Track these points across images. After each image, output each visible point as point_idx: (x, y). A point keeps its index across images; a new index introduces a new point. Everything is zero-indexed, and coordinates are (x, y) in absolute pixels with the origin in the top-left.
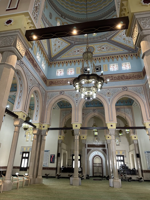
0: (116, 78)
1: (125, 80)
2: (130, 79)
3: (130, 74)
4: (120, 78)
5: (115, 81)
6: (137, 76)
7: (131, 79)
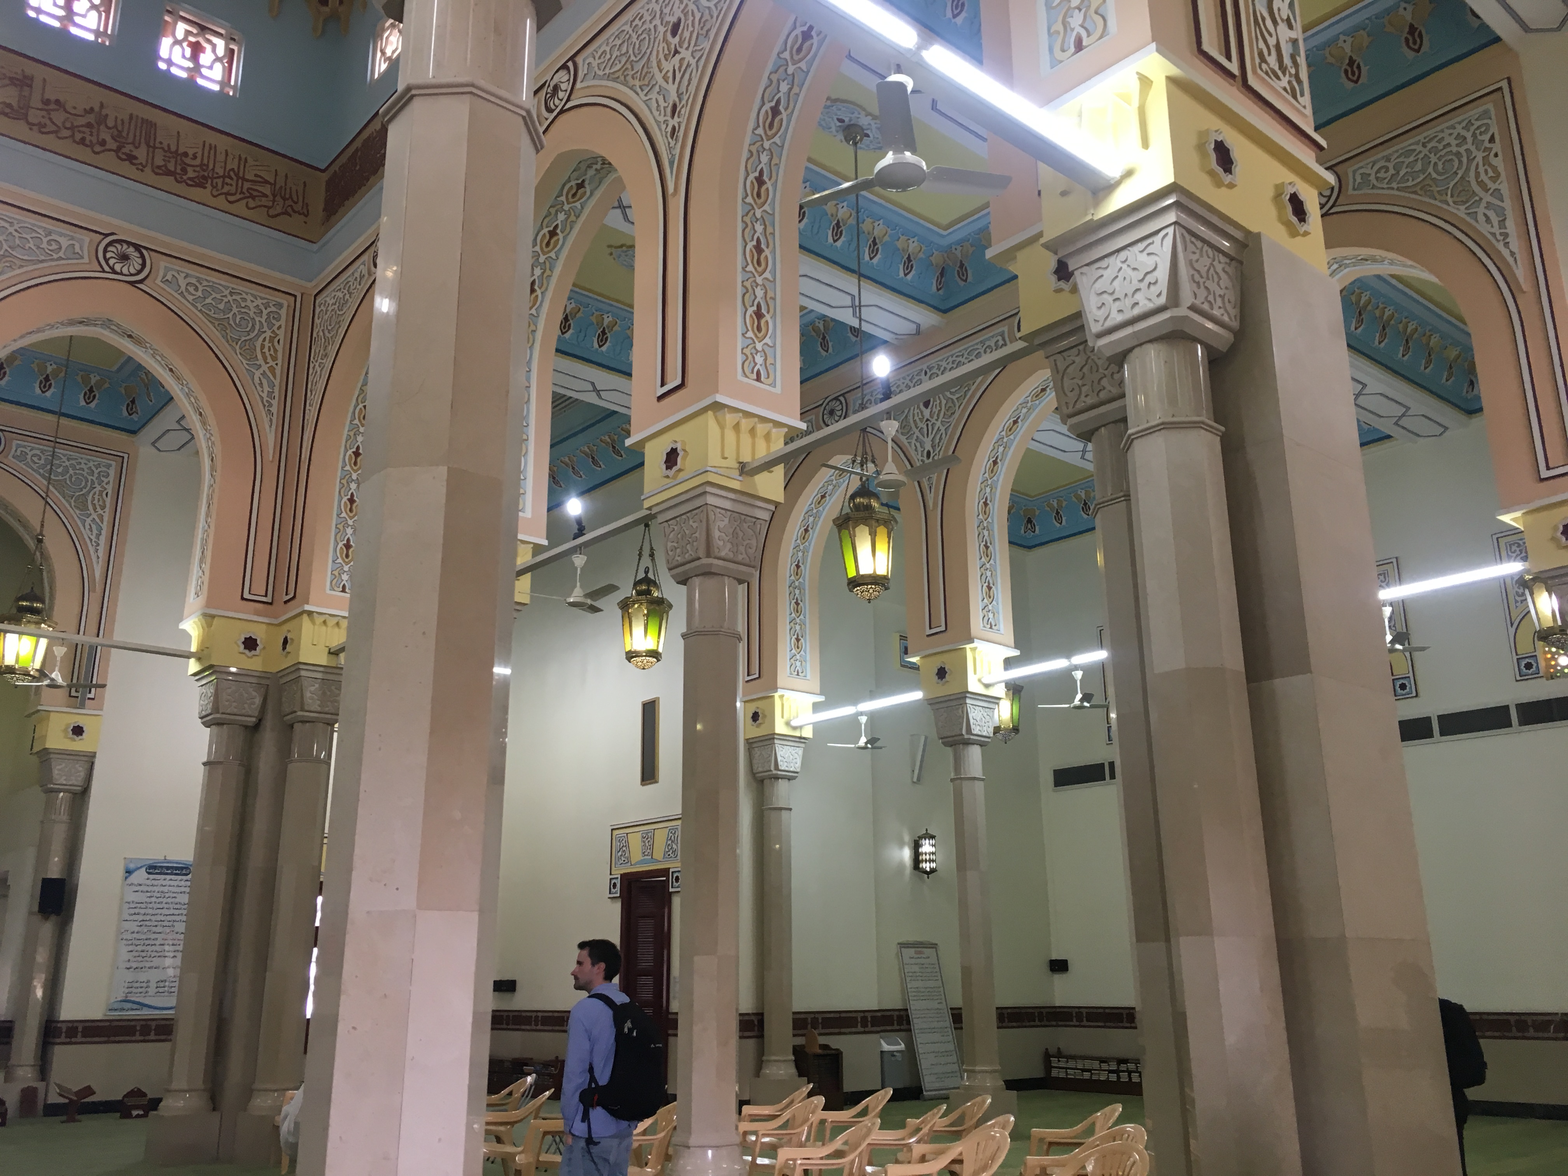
0: (59, 117)
1: (148, 175)
2: (196, 192)
3: (213, 138)
4: (105, 135)
5: (49, 140)
6: (267, 190)
7: (203, 194)
